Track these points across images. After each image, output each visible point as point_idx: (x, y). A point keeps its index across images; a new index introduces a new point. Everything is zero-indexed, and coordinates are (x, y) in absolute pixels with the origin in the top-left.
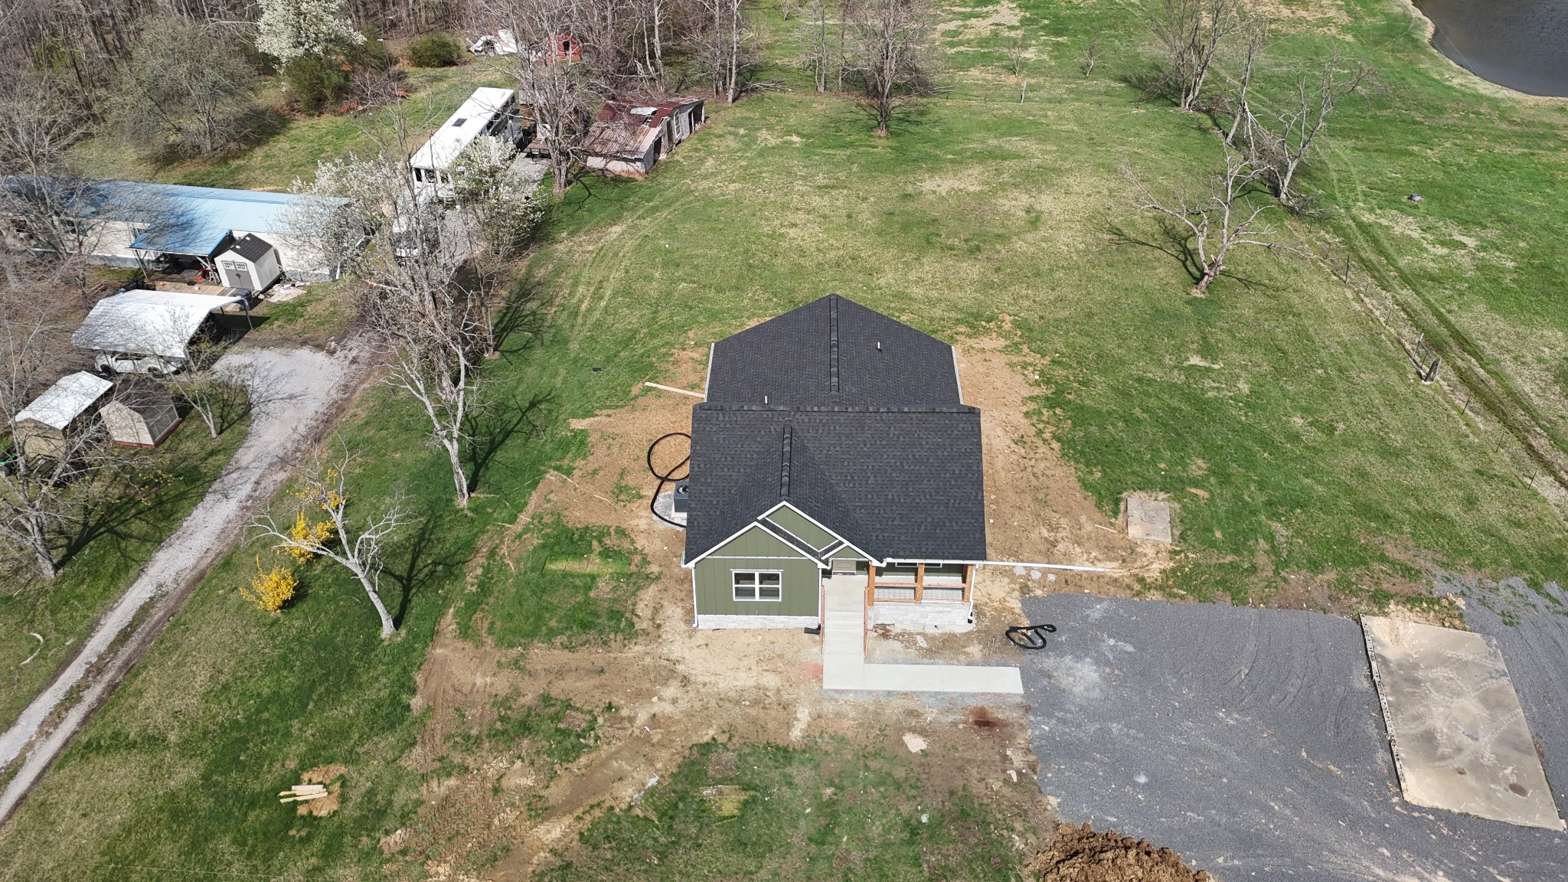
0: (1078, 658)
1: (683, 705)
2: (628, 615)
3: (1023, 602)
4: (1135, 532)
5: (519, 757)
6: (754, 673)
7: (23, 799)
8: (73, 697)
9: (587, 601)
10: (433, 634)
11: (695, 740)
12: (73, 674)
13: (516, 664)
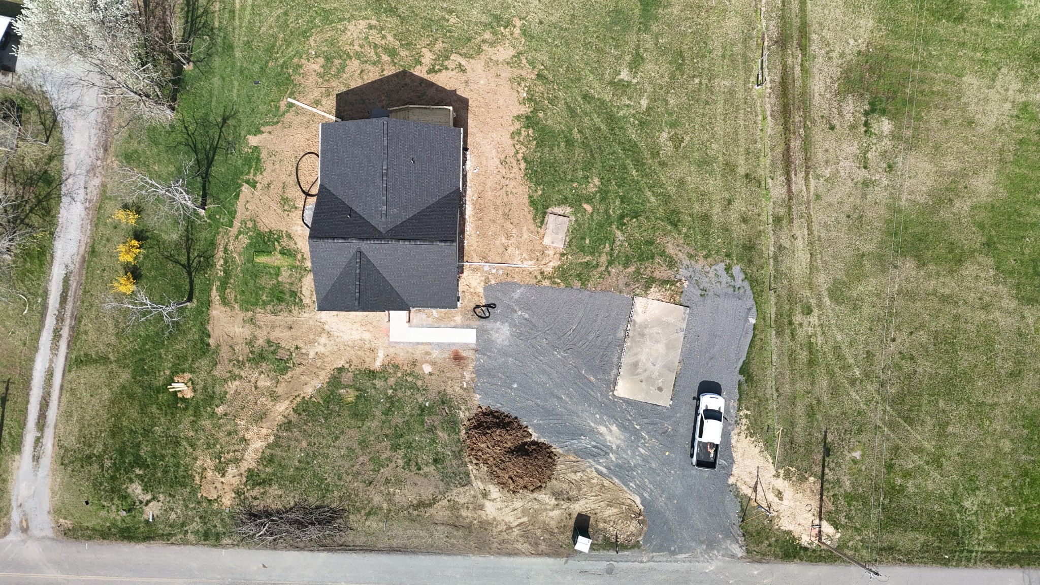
0: (503, 323)
1: (329, 348)
2: (299, 294)
3: (484, 288)
4: (547, 241)
5: (262, 372)
6: (359, 332)
7: (62, 387)
8: (57, 335)
9: (278, 282)
10: (209, 303)
11: (335, 366)
12: (50, 321)
13: (252, 321)
